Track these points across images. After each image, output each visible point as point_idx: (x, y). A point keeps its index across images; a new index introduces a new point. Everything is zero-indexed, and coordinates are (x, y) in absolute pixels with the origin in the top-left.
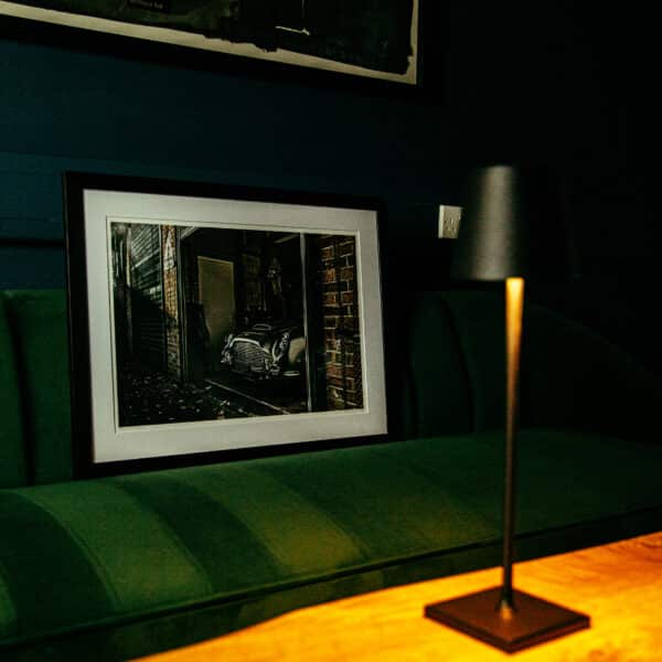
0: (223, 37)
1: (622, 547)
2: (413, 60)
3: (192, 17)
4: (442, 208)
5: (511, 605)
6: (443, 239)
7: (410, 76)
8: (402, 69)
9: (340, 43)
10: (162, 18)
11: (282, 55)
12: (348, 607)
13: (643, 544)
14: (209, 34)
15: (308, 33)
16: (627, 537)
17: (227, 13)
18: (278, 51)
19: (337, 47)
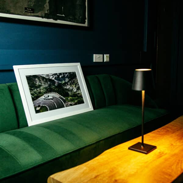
0: (46, 18)
1: (154, 132)
2: (86, 20)
3: (39, 14)
4: (94, 55)
5: (143, 146)
6: (95, 62)
7: (86, 25)
8: (84, 23)
9: (71, 18)
10: (32, 14)
11: (59, 22)
12: (114, 149)
13: (157, 131)
14: (42, 17)
15: (64, 16)
16: (154, 130)
17: (47, 12)
18: (58, 20)
19: (70, 19)
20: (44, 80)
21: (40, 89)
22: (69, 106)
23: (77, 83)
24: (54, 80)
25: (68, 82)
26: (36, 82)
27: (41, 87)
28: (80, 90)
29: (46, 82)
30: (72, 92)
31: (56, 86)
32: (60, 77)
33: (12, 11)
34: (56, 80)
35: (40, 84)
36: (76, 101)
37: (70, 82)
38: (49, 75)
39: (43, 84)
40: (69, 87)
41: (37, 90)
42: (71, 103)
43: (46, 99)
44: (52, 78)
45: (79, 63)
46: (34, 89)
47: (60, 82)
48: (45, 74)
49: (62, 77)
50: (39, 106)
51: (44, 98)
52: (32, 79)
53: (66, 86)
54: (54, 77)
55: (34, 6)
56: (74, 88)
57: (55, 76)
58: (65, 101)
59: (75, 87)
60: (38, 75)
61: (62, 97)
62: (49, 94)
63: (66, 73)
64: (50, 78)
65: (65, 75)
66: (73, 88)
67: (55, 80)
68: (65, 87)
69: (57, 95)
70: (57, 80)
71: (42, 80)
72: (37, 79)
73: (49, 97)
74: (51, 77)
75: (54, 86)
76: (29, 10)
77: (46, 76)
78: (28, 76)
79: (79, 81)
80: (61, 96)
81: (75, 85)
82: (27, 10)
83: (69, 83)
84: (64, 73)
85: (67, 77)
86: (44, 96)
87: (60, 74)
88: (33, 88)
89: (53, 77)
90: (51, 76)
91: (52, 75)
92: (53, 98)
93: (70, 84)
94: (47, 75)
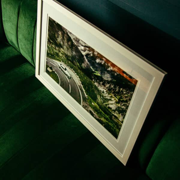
20: (70, 43)
21: (60, 51)
22: (87, 111)
23: (126, 101)
24: (83, 56)
25: (108, 82)
26: (58, 37)
27: (62, 49)
28: (124, 118)
29: (70, 48)
30: (104, 102)
31: (81, 67)
32: (98, 61)
34: (87, 58)
35: (62, 43)
36: (103, 119)
37: (112, 86)
38: (80, 42)
39: (65, 47)
40: (105, 91)
41: (55, 48)
42: (93, 112)
43: (61, 70)
44: (82, 50)
45: (163, 75)
46: (53, 44)
47: (91, 67)
48: (74, 35)
49: (100, 64)
50: (51, 68)
51: (60, 65)
52: (55, 28)
53: (99, 84)
54: (87, 52)
56: (113, 102)
57: (89, 53)
58: (84, 99)
59: (117, 103)
60: (64, 28)
61: (84, 90)
62: (67, 68)
63: (114, 65)
64: (79, 48)
65: (108, 67)
66: (110, 100)
67: (85, 57)
68: (96, 84)
69: (77, 80)
70: (89, 61)
71: (66, 40)
72: (60, 33)
73: (66, 71)
74: (81, 48)
75: (79, 65)
77: (74, 39)
78: (51, 20)
79: (132, 103)
80: (83, 88)
81: (119, 100)
83: (108, 85)
84: (108, 61)
85: (112, 73)
86: (61, 63)
87: (101, 57)
88: (51, 41)
89: (84, 51)
90: (82, 46)
91: (84, 45)
92: (71, 77)
93: (109, 90)
94: (76, 38)
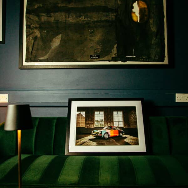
2: (166, 58)
3: (105, 58)
7: (166, 62)
10: (98, 59)
14: (109, 61)
15: (135, 57)
17: (114, 56)
18: (127, 62)
19: (143, 58)
33: (78, 60)
55: (101, 52)
76: (95, 57)
82: (93, 57)
